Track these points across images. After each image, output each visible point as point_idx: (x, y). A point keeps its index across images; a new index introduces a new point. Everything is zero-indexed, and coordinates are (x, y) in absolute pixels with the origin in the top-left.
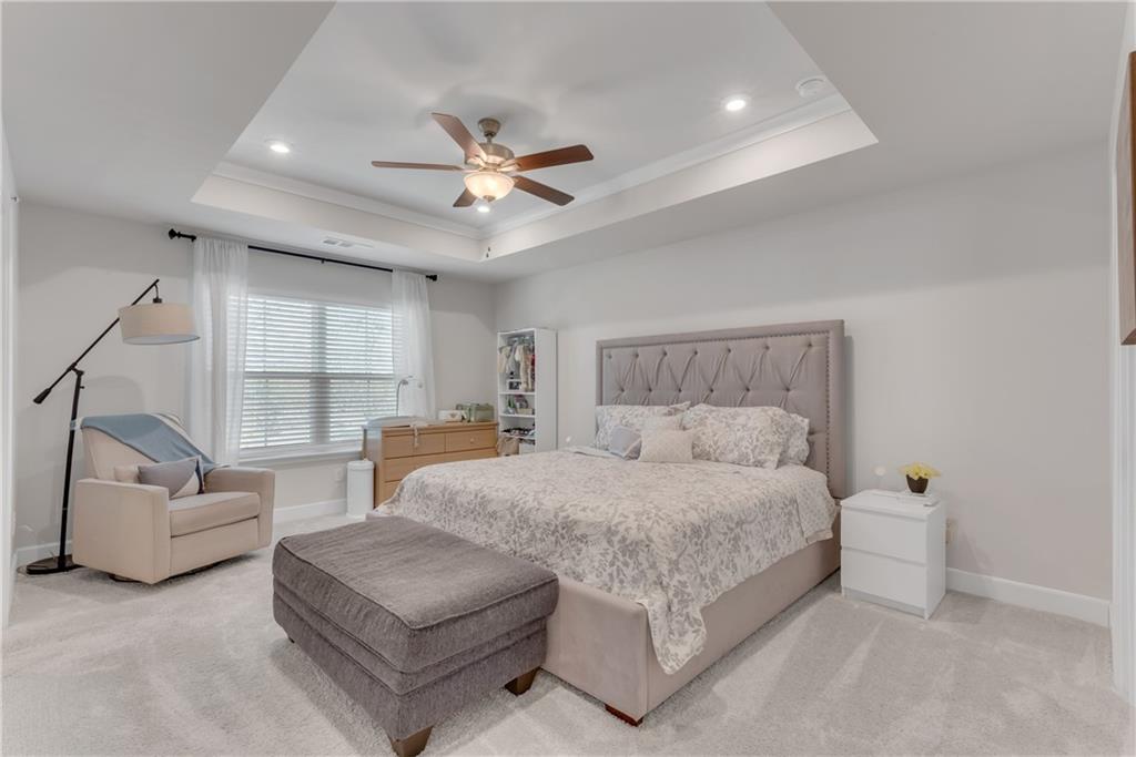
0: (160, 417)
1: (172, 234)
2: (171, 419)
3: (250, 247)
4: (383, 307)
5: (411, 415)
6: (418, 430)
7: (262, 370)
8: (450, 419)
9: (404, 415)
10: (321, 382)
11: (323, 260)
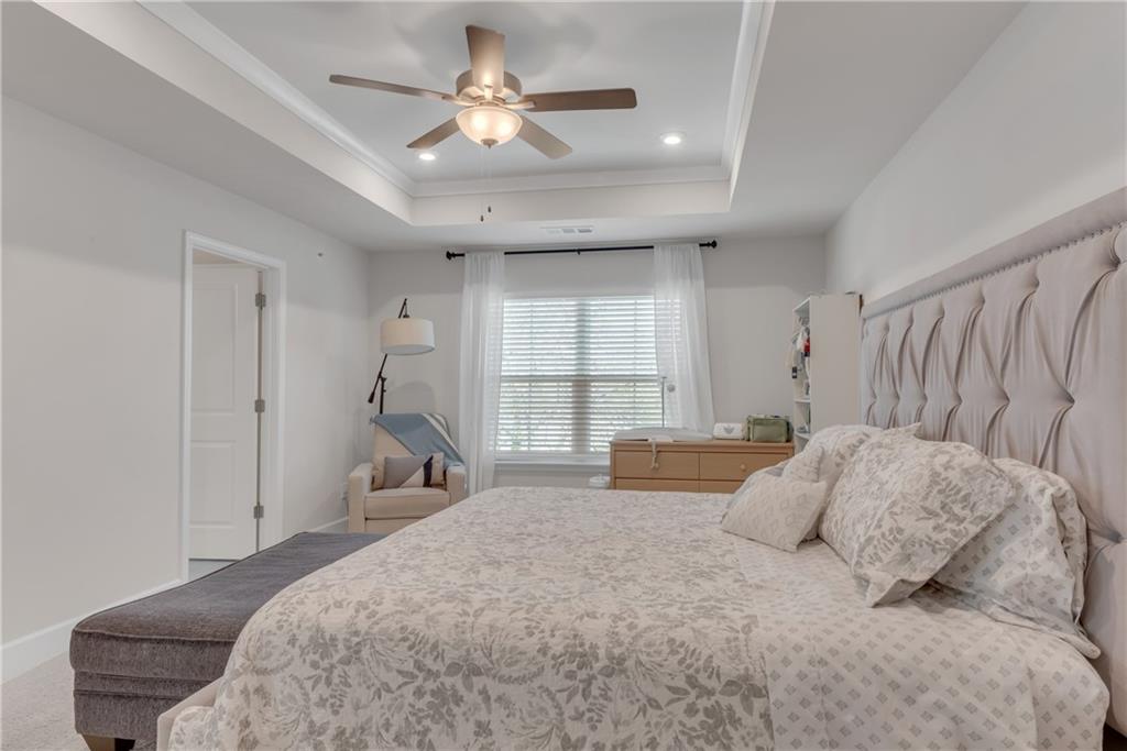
0: (428, 417)
1: (449, 256)
2: (436, 419)
3: (506, 253)
4: (645, 293)
5: (680, 426)
6: (657, 446)
7: (528, 374)
8: (725, 435)
9: (670, 426)
10: (581, 384)
11: (579, 251)
